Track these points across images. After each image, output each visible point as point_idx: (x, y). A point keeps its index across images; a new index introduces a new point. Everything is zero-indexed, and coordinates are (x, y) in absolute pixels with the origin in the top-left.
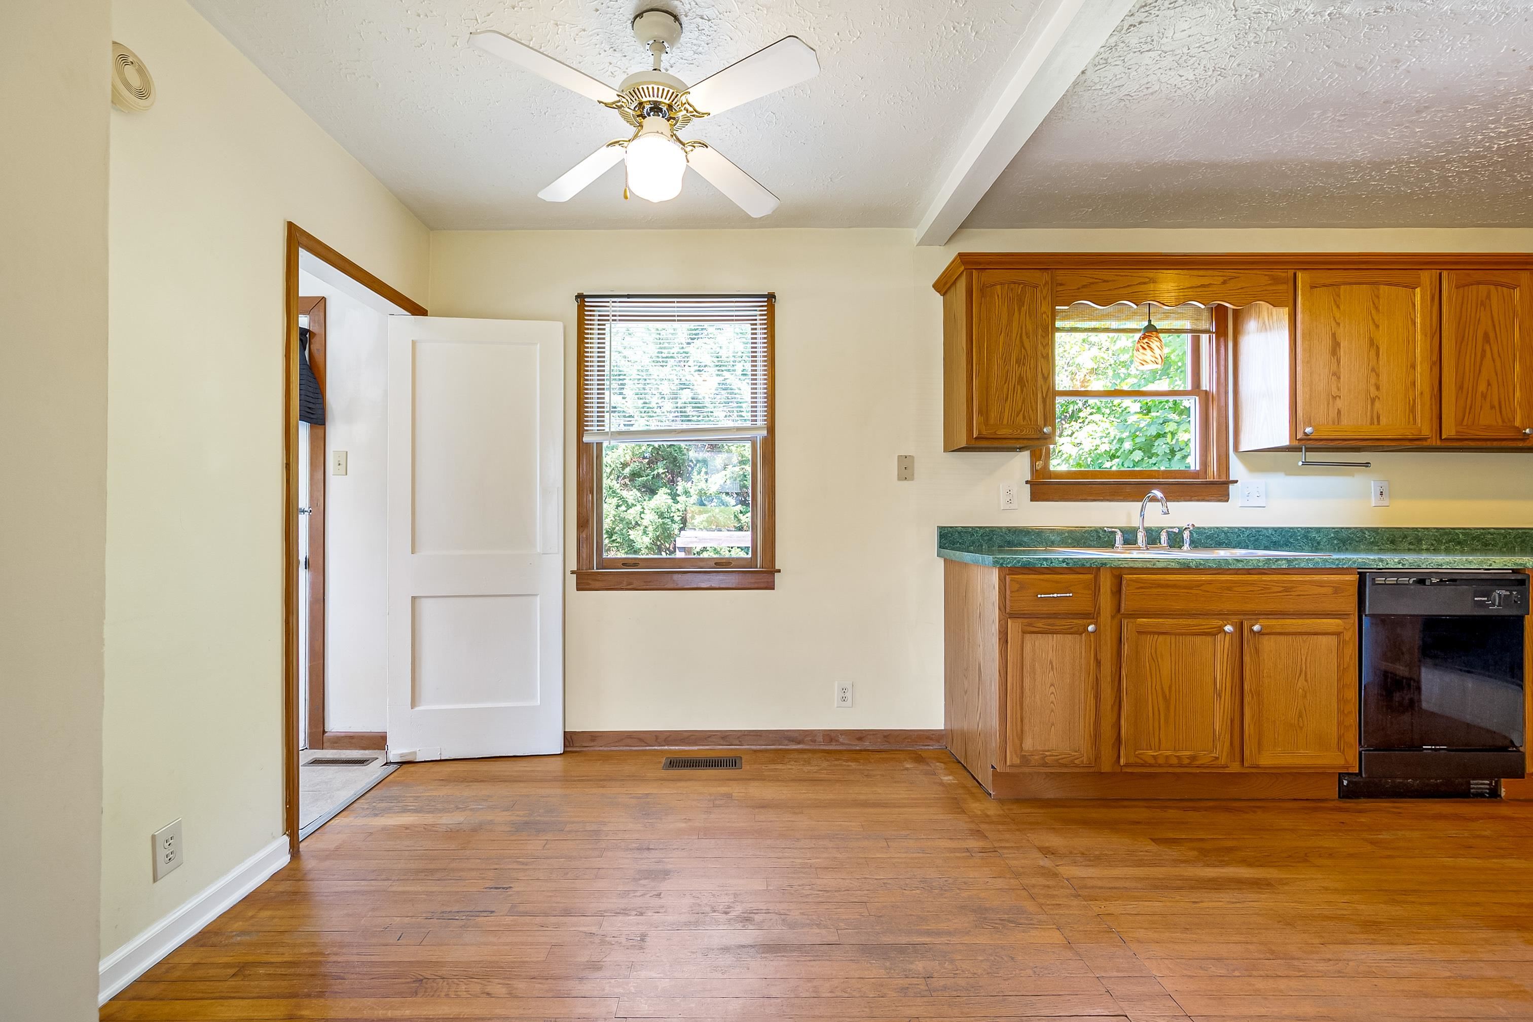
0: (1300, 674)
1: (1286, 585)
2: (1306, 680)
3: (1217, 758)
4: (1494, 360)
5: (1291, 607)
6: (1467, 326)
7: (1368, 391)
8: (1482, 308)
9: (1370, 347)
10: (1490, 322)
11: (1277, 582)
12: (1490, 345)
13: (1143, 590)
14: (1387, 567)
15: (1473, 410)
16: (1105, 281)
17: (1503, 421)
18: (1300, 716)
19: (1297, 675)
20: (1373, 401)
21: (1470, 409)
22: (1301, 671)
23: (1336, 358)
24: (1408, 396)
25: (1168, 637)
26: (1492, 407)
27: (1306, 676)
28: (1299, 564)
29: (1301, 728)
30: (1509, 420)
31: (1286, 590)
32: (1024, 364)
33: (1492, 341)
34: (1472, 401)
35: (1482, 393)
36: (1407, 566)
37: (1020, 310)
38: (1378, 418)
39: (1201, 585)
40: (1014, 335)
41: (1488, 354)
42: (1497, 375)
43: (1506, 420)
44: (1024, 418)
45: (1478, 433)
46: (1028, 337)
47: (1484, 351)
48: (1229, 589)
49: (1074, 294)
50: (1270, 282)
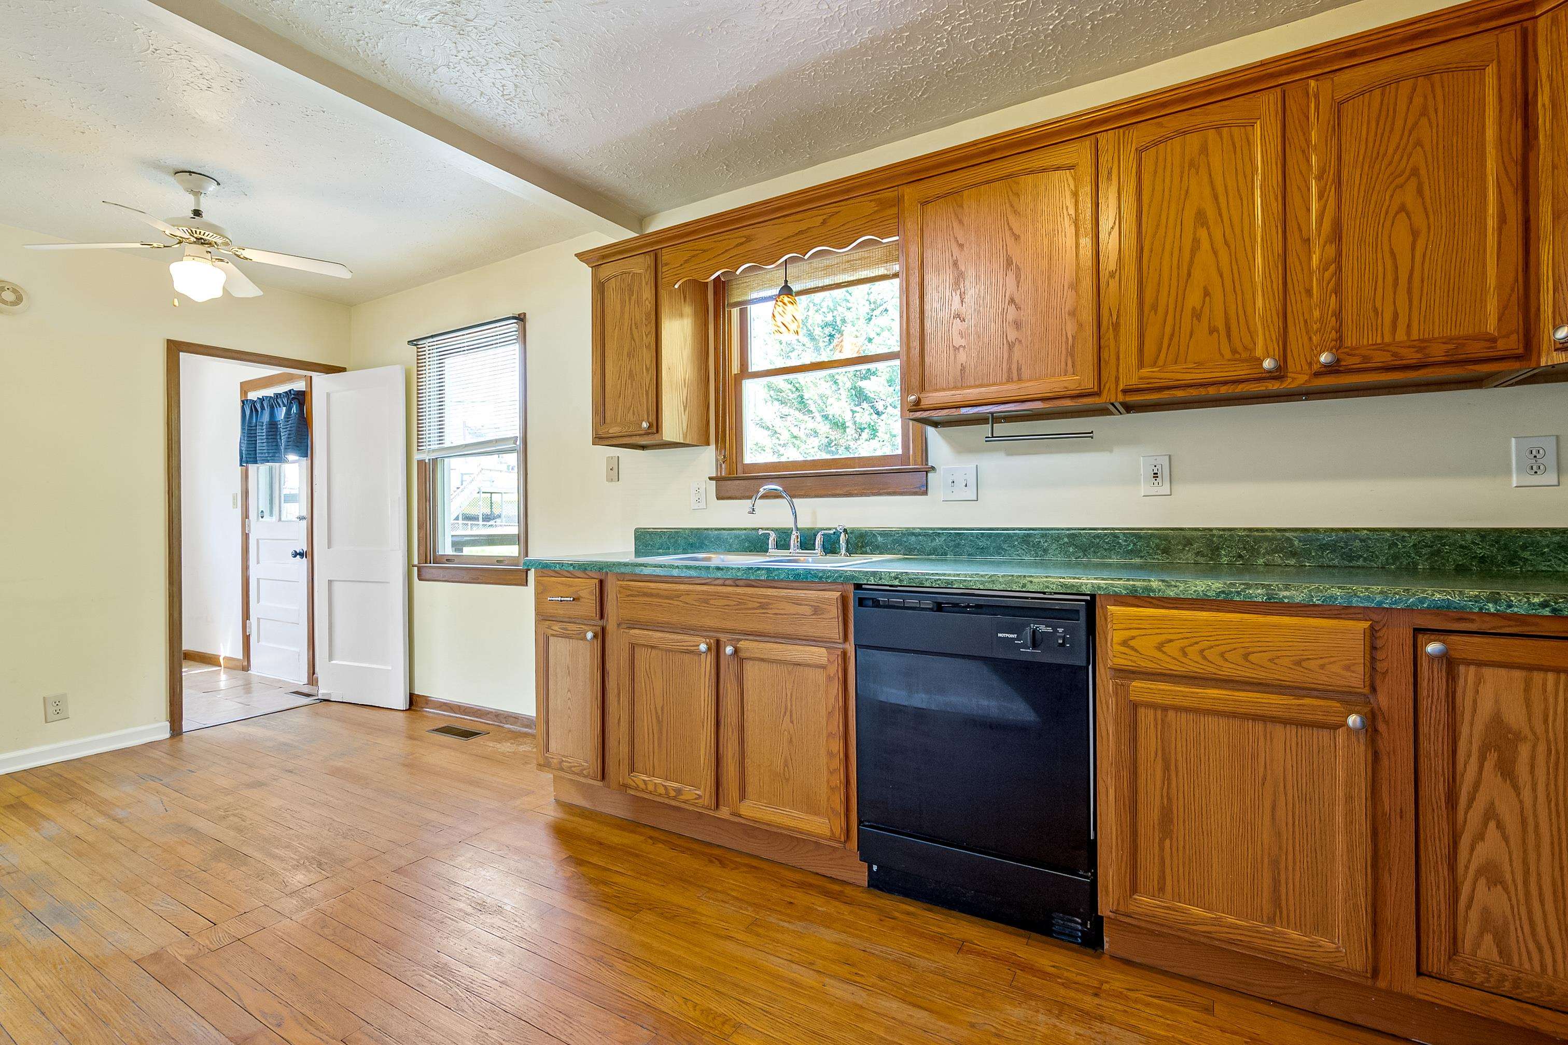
0: (785, 713)
1: (762, 600)
2: (792, 722)
3: (700, 797)
4: (1215, 253)
5: (769, 628)
6: (1165, 204)
7: (1005, 335)
8: (1193, 171)
9: (1007, 268)
10: (1207, 191)
11: (752, 596)
12: (1208, 229)
13: (631, 598)
14: (880, 582)
15: (1175, 339)
16: (705, 251)
17: (1234, 351)
18: (786, 765)
19: (782, 713)
20: (1011, 346)
21: (1171, 339)
22: (786, 709)
23: (958, 293)
24: (1064, 332)
25: (660, 653)
26: (1213, 330)
27: (791, 716)
28: (778, 575)
29: (787, 780)
30: (1245, 348)
31: (763, 606)
32: (633, 356)
33: (1211, 223)
34: (1174, 325)
35: (1194, 308)
36: (905, 583)
37: (630, 299)
38: (1019, 369)
39: (679, 596)
40: (625, 328)
41: (1205, 245)
42: (1221, 276)
43: (1240, 348)
44: (634, 414)
45: (1179, 376)
46: (637, 328)
47: (1196, 242)
48: (706, 602)
49: (678, 272)
50: (876, 208)
